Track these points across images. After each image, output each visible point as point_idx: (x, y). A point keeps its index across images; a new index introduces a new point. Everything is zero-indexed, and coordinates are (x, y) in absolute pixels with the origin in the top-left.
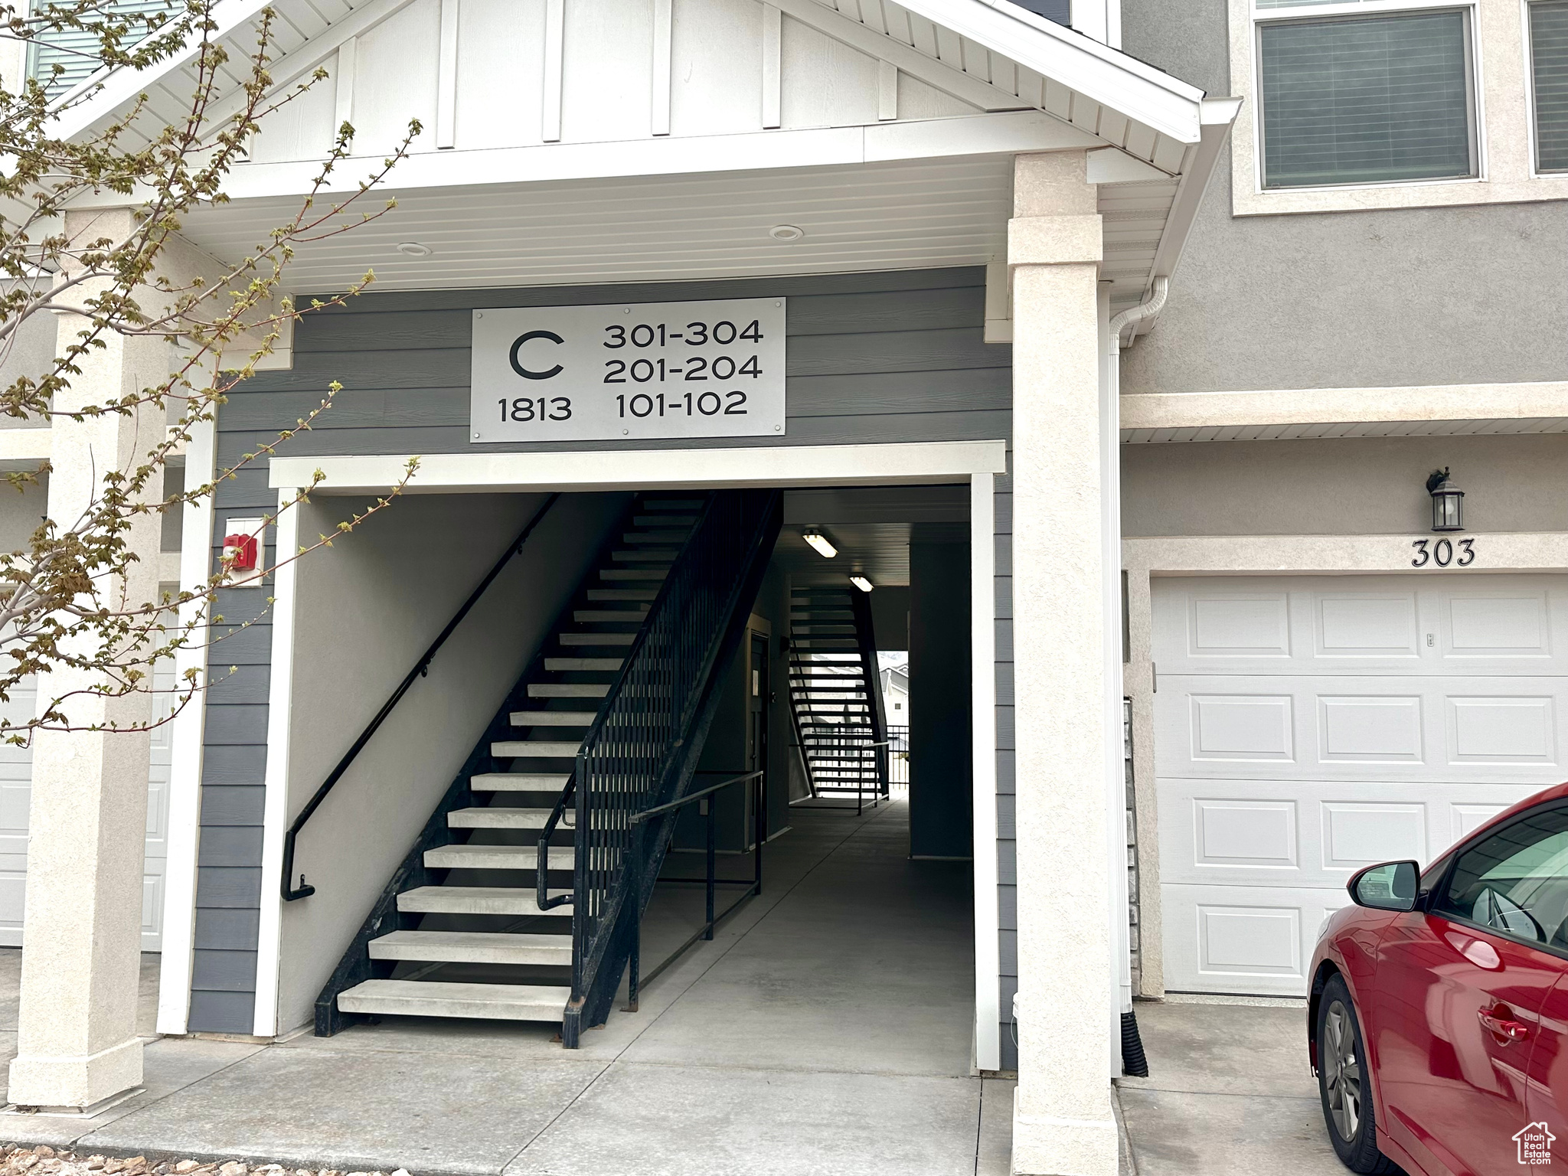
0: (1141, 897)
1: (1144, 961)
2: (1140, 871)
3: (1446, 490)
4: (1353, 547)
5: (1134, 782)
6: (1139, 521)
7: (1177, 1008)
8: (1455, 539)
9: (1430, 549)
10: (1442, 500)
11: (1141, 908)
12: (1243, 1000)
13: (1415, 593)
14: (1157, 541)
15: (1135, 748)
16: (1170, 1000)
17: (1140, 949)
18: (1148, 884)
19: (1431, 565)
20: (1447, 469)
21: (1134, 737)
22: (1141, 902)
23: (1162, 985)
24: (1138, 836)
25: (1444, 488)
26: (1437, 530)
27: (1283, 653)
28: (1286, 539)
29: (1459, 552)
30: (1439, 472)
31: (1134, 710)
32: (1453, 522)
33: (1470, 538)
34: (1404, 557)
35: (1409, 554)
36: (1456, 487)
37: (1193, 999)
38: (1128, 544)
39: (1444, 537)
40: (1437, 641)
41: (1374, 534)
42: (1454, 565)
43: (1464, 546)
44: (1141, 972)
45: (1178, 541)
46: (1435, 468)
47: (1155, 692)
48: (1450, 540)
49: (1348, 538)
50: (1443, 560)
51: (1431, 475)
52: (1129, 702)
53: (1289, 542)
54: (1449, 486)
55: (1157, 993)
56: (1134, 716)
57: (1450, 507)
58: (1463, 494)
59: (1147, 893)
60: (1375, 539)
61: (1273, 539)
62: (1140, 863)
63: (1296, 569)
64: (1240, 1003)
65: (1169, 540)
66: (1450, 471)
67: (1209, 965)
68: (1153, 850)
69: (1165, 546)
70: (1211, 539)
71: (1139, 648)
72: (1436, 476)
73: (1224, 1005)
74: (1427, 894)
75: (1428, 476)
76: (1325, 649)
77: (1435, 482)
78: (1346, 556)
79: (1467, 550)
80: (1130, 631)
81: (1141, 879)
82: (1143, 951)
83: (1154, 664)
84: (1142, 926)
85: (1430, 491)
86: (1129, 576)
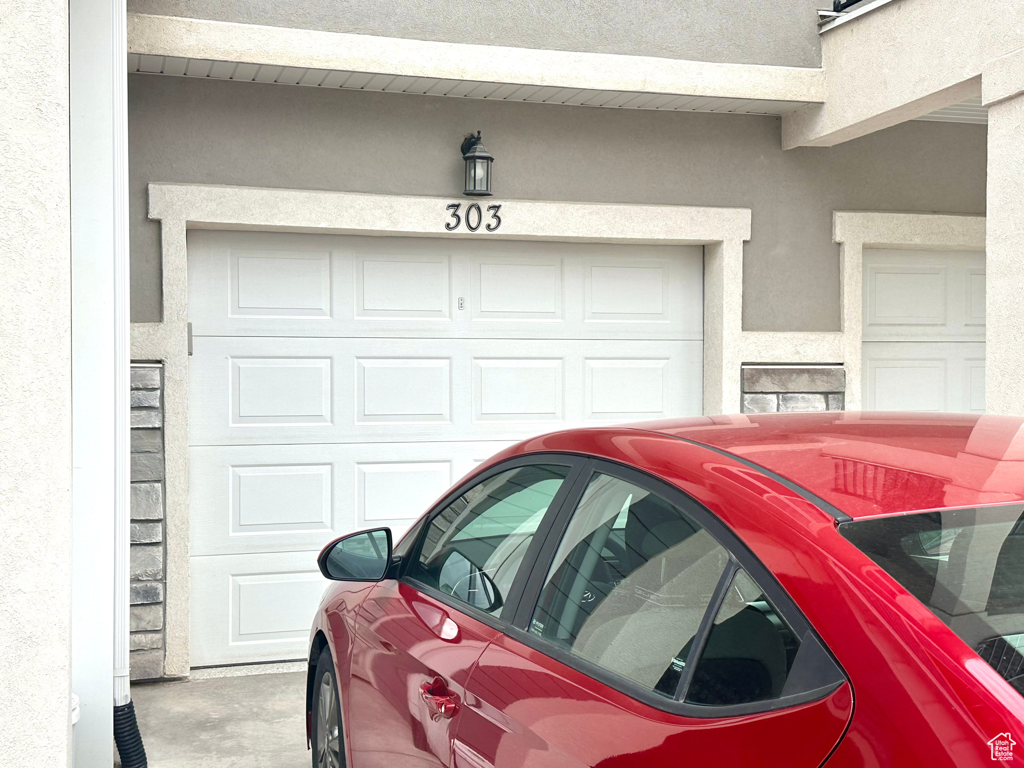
0: (168, 574)
1: (168, 640)
2: (168, 546)
3: (477, 154)
4: (391, 207)
5: (164, 452)
6: (174, 165)
7: (201, 685)
8: (484, 204)
9: (462, 213)
10: (472, 165)
11: (167, 584)
12: (273, 667)
13: (450, 257)
14: (193, 189)
15: (167, 415)
16: (197, 677)
17: (165, 628)
18: (176, 559)
19: (463, 229)
20: (479, 132)
21: (166, 403)
22: (168, 578)
23: (187, 662)
24: (167, 509)
25: (475, 152)
26: (469, 194)
27: (325, 315)
28: (327, 195)
29: (488, 218)
30: (472, 136)
31: (166, 374)
32: (480, 187)
33: (497, 203)
34: (439, 220)
35: (443, 216)
36: (485, 152)
37: (221, 672)
38: (161, 190)
39: (474, 202)
40: (467, 305)
41: (411, 195)
42: (482, 230)
43: (492, 212)
44: (165, 651)
45: (217, 191)
46: (470, 132)
47: (190, 354)
48: (480, 205)
49: (387, 198)
50: (474, 225)
51: (466, 139)
52: (161, 365)
53: (330, 199)
54: (480, 150)
55: (182, 672)
56: (166, 381)
57: (480, 172)
58: (492, 160)
59: (174, 569)
60: (412, 200)
61: (314, 194)
62: (168, 538)
63: (336, 227)
64: (269, 672)
65: (207, 189)
66: (481, 135)
67: (240, 636)
68: (183, 523)
69: (202, 194)
70: (252, 191)
71: (174, 307)
72: (471, 139)
73: (253, 675)
74: (400, 561)
75: (463, 140)
76: (365, 311)
77: (469, 145)
78: (385, 216)
79: (495, 216)
80: (164, 287)
81: (168, 555)
82: (168, 630)
83: (190, 326)
84: (167, 604)
85: (464, 154)
86: (163, 227)
